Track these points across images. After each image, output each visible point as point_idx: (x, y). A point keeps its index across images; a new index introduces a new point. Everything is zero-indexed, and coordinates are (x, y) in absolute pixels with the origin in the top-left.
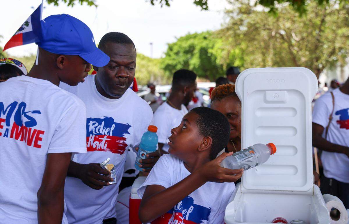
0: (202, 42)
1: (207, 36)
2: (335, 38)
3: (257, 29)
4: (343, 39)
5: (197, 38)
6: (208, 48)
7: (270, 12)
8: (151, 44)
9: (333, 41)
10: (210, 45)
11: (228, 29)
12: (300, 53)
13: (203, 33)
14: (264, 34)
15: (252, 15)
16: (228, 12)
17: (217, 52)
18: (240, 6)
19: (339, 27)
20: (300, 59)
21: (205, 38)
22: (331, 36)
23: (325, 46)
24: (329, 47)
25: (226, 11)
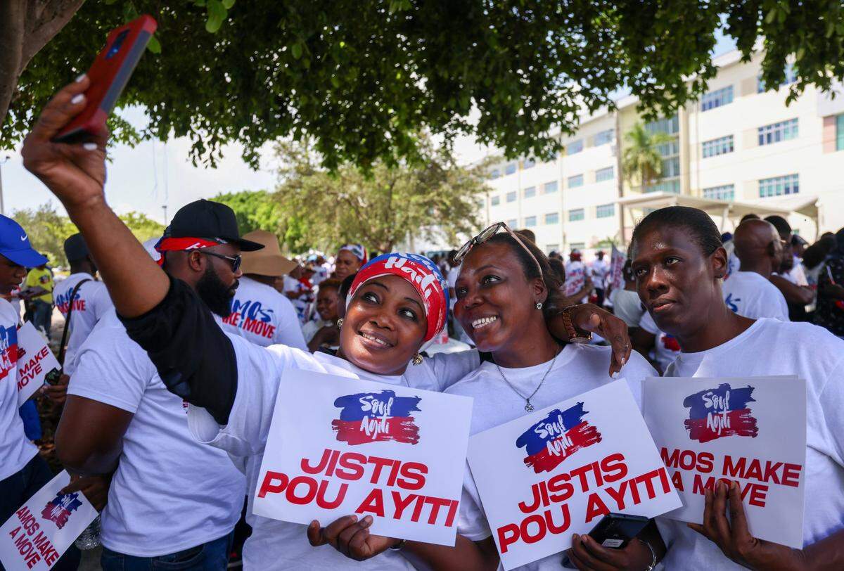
0: (239, 206)
1: (245, 198)
2: (408, 206)
3: (320, 193)
4: (417, 207)
5: (232, 201)
6: (247, 213)
7: (329, 174)
8: (165, 207)
9: (406, 210)
10: (250, 210)
11: (285, 192)
12: (370, 221)
13: (238, 194)
14: (328, 199)
15: (314, 177)
16: (283, 172)
17: (260, 218)
18: (297, 165)
19: (411, 195)
20: (370, 229)
21: (242, 201)
22: (403, 204)
23: (398, 216)
24: (402, 217)
25: (280, 170)
